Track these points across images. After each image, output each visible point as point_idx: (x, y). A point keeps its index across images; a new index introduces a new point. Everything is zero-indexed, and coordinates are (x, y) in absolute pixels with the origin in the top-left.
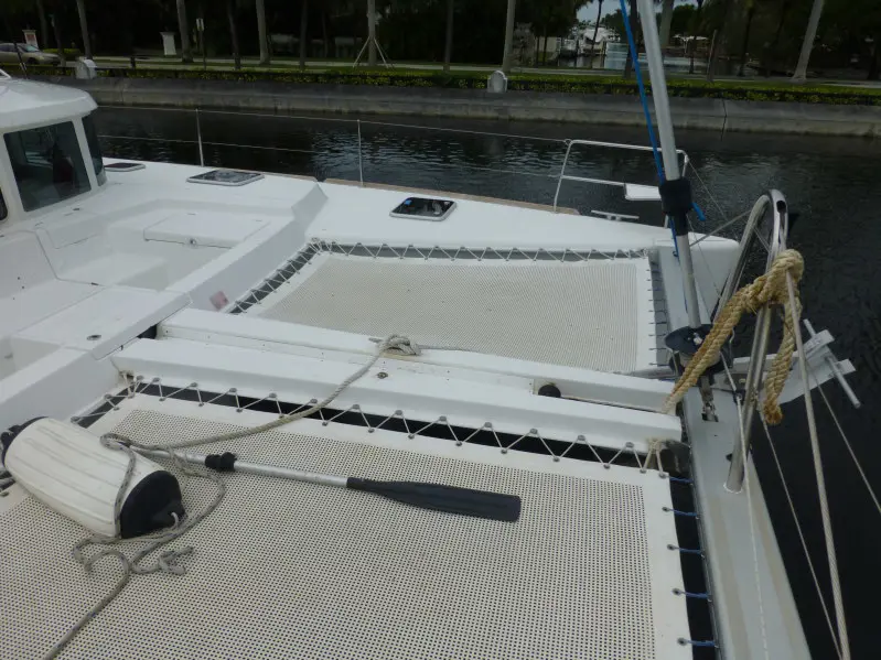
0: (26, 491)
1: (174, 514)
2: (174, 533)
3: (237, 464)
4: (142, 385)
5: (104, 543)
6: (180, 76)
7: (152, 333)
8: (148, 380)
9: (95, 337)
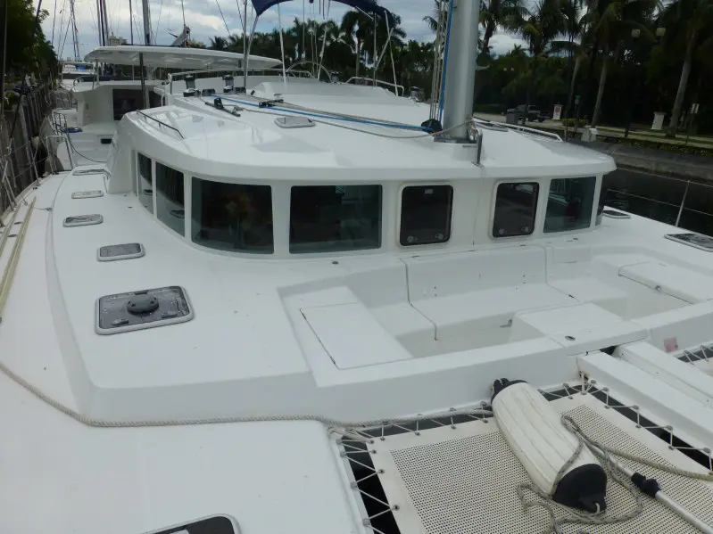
0: (498, 426)
1: (598, 505)
2: (593, 519)
3: (659, 493)
4: (594, 389)
5: (539, 494)
6: (661, 147)
7: (610, 351)
8: (600, 386)
9: (571, 338)
